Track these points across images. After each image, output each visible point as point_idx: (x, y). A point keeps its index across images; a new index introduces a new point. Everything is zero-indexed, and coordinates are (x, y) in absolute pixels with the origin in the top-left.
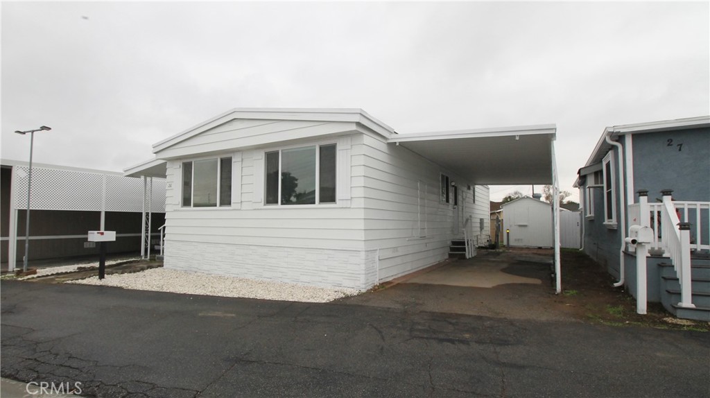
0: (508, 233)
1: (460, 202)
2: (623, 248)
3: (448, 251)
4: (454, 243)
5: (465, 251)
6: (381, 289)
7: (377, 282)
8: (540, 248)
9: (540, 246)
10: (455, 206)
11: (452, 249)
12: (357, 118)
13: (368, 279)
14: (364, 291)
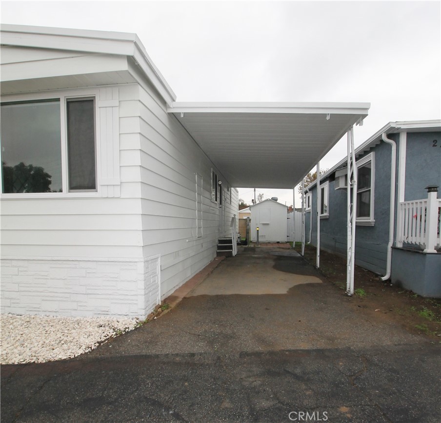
0: (258, 231)
1: (223, 202)
2: (390, 244)
3: (215, 250)
4: (221, 241)
5: (232, 249)
6: (166, 311)
7: (159, 301)
8: (278, 242)
9: (278, 241)
10: (221, 206)
11: (219, 248)
12: (130, 50)
13: (148, 301)
14: (143, 319)
